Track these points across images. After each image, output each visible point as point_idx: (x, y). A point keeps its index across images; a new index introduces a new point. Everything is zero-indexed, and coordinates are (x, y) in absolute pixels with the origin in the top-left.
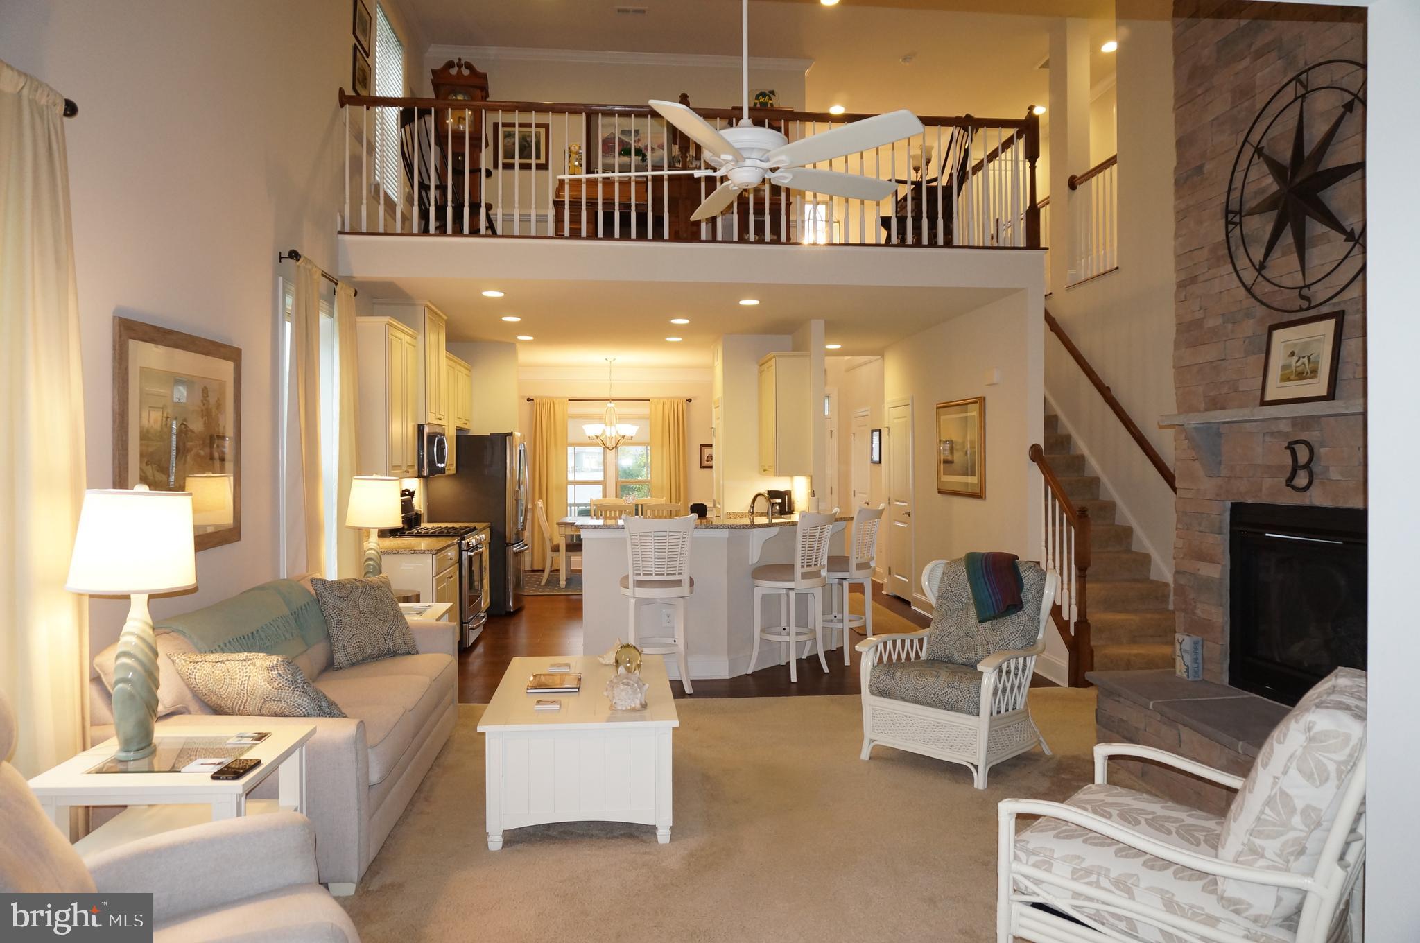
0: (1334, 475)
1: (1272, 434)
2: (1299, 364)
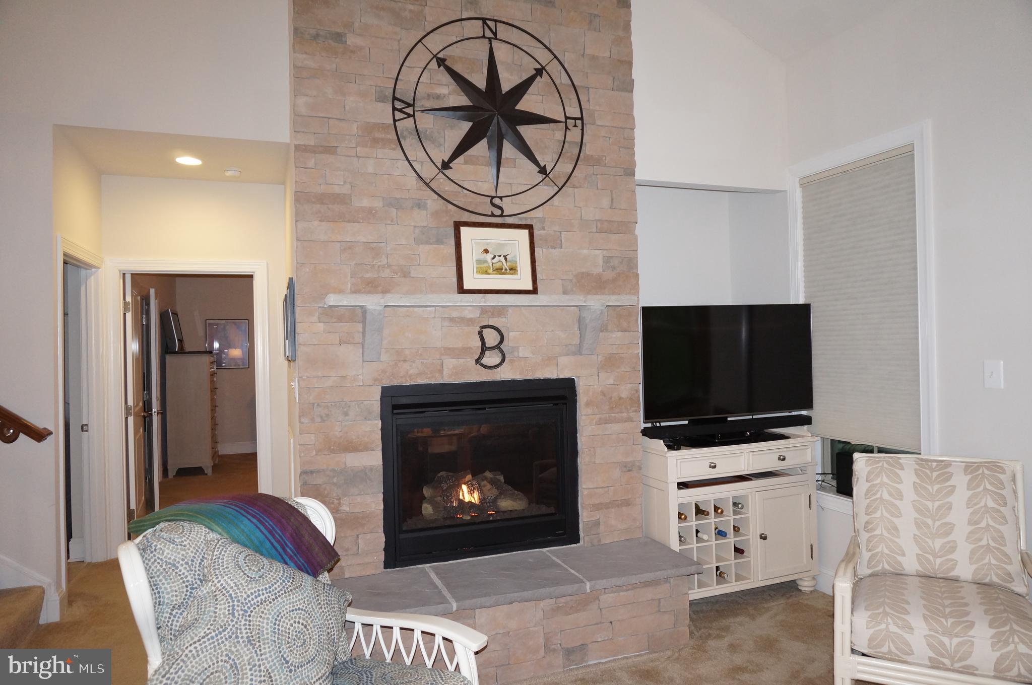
0: (523, 352)
1: (452, 320)
2: (494, 261)
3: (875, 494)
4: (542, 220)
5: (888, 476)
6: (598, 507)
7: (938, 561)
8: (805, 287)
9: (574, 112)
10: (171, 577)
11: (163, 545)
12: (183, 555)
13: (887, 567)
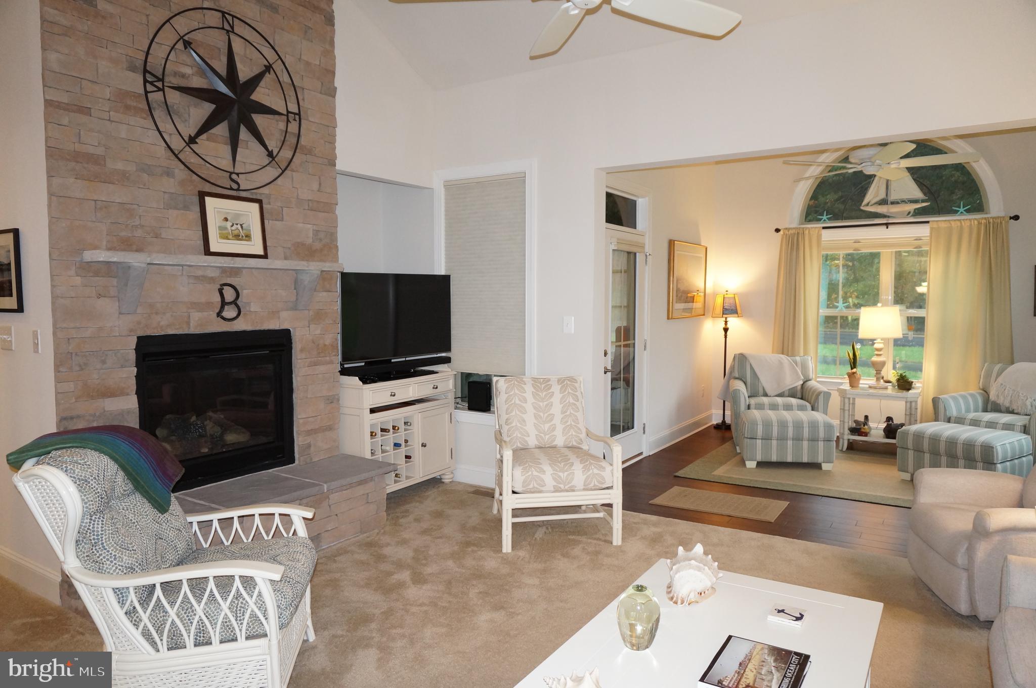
0: (254, 307)
1: (197, 278)
2: (233, 228)
3: (511, 401)
4: (269, 196)
5: (518, 389)
6: (310, 433)
7: (547, 437)
8: (446, 262)
9: (293, 108)
10: (86, 490)
11: (72, 465)
12: (90, 472)
13: (519, 445)
